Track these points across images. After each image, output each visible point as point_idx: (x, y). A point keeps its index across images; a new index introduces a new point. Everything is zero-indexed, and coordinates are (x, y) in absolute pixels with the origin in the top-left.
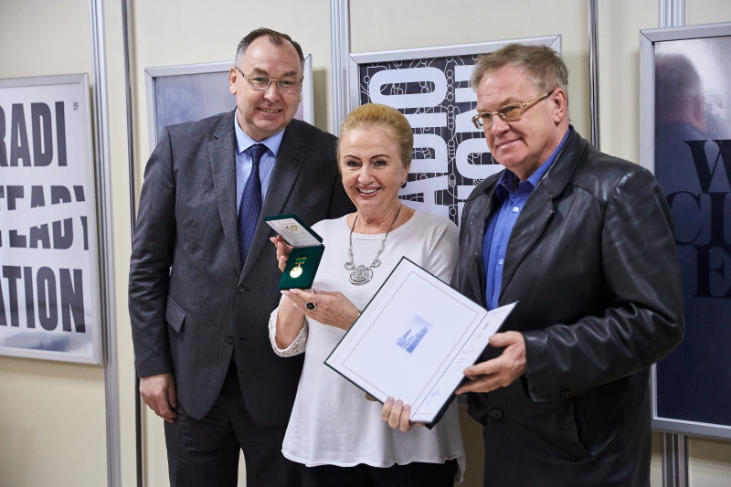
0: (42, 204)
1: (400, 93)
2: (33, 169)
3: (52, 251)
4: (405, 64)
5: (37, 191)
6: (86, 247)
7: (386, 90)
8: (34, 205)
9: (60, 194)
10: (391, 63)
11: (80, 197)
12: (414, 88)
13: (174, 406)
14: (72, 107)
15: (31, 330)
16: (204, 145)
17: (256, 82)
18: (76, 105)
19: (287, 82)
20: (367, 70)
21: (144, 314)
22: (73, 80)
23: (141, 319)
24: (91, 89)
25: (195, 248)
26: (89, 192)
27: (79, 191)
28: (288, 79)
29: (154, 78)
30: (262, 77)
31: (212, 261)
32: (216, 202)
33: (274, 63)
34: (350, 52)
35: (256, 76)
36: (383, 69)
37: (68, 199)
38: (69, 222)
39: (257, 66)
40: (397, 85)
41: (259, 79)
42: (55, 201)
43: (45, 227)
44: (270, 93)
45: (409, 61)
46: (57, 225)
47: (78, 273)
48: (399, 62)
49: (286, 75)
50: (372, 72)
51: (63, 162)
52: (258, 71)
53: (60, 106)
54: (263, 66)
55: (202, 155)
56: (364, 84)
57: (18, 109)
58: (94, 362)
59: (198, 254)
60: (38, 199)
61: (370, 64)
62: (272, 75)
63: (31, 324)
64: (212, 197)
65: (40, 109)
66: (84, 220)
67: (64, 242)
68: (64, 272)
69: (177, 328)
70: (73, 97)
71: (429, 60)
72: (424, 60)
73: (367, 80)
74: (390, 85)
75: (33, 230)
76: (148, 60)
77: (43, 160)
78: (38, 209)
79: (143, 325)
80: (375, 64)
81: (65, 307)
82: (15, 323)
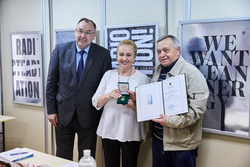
0: (29, 65)
1: (118, 37)
2: (27, 55)
3: (32, 77)
4: (119, 29)
5: (28, 61)
6: (40, 76)
7: (114, 36)
8: (27, 65)
9: (34, 62)
10: (115, 29)
11: (38, 63)
12: (121, 36)
13: (57, 122)
14: (37, 40)
15: (27, 97)
16: (67, 50)
17: (79, 32)
18: (38, 39)
19: (88, 33)
20: (109, 30)
21: (50, 97)
22: (37, 33)
23: (49, 99)
24: (41, 35)
25: (65, 80)
26: (41, 62)
27: (38, 61)
28: (88, 32)
29: (57, 32)
30: (81, 31)
31: (70, 83)
32: (71, 67)
33: (85, 27)
34: (106, 26)
35: (79, 30)
36: (113, 30)
37: (35, 64)
38: (36, 70)
39: (80, 28)
40: (117, 35)
41: (80, 31)
42: (32, 64)
43: (30, 71)
44: (82, 35)
45: (120, 28)
46: (33, 70)
47: (38, 83)
48: (118, 29)
49: (88, 31)
50: (111, 31)
51: (34, 54)
52: (80, 29)
53: (34, 39)
54: (81, 28)
55: (67, 53)
56: (108, 34)
57: (24, 40)
58: (41, 106)
59: (66, 81)
60: (28, 64)
61: (110, 29)
62: (83, 30)
63: (26, 96)
64: (69, 65)
65: (29, 40)
66: (39, 69)
67: (34, 75)
68: (34, 83)
69: (60, 101)
70: (37, 37)
71: (125, 28)
72: (124, 28)
73: (110, 33)
74: (115, 35)
75: (27, 71)
76: (55, 27)
77: (30, 53)
78: (28, 66)
79: (49, 100)
80: (112, 29)
81: (34, 91)
82: (23, 95)
